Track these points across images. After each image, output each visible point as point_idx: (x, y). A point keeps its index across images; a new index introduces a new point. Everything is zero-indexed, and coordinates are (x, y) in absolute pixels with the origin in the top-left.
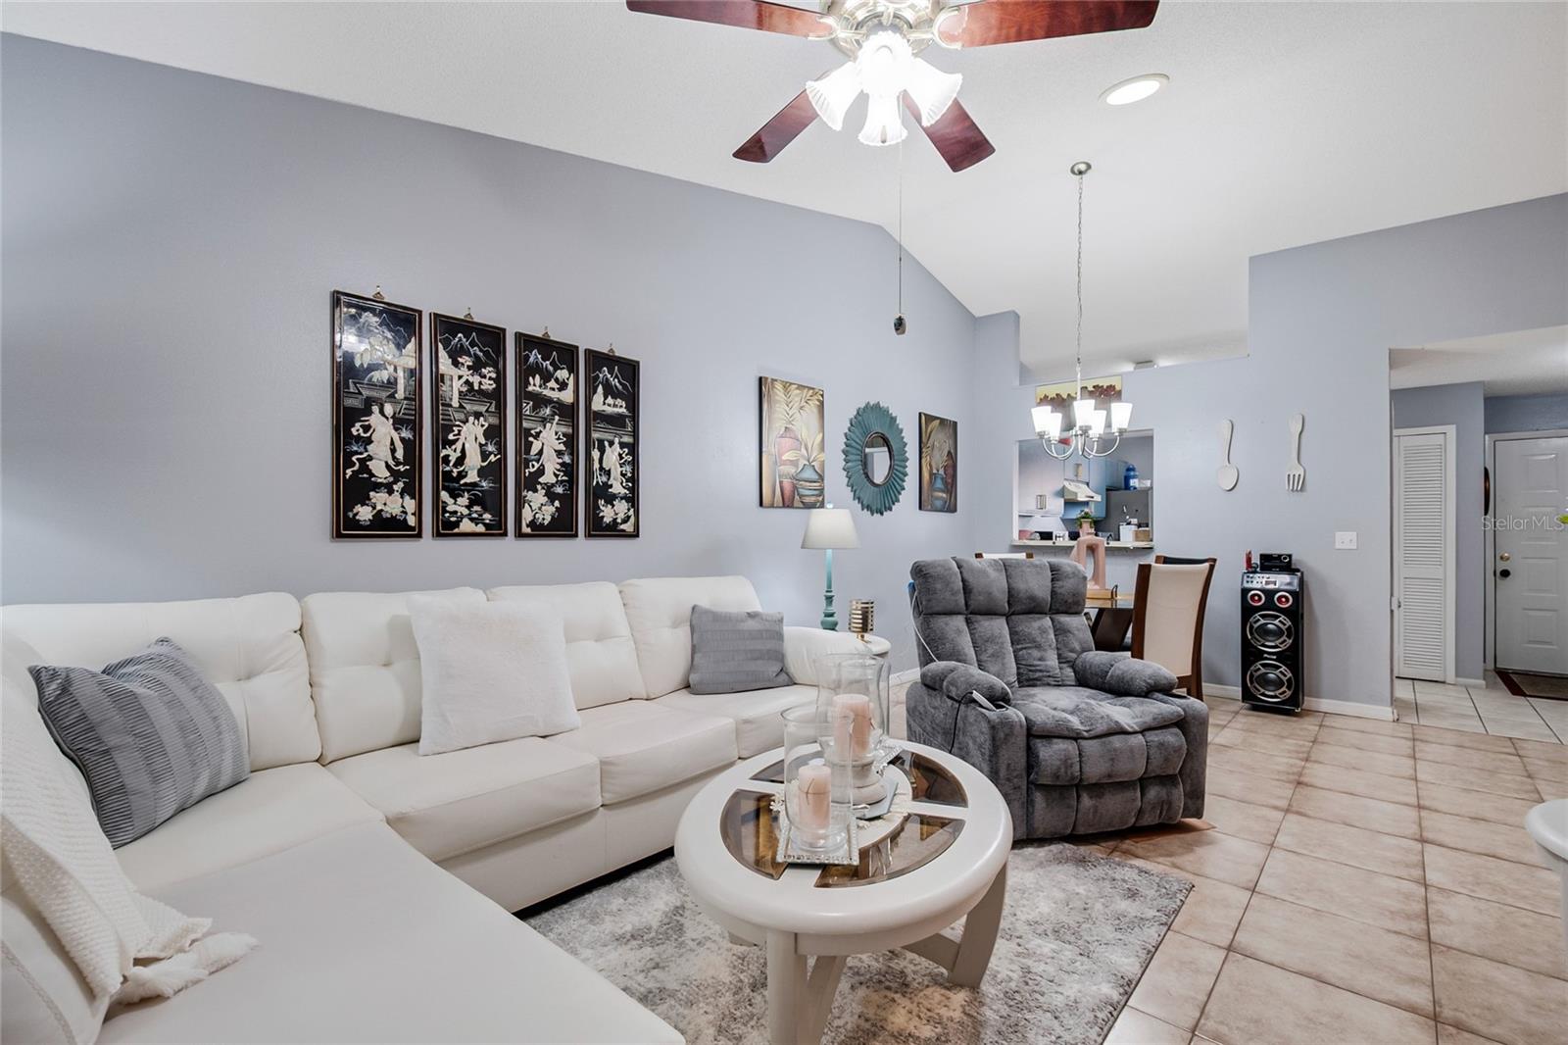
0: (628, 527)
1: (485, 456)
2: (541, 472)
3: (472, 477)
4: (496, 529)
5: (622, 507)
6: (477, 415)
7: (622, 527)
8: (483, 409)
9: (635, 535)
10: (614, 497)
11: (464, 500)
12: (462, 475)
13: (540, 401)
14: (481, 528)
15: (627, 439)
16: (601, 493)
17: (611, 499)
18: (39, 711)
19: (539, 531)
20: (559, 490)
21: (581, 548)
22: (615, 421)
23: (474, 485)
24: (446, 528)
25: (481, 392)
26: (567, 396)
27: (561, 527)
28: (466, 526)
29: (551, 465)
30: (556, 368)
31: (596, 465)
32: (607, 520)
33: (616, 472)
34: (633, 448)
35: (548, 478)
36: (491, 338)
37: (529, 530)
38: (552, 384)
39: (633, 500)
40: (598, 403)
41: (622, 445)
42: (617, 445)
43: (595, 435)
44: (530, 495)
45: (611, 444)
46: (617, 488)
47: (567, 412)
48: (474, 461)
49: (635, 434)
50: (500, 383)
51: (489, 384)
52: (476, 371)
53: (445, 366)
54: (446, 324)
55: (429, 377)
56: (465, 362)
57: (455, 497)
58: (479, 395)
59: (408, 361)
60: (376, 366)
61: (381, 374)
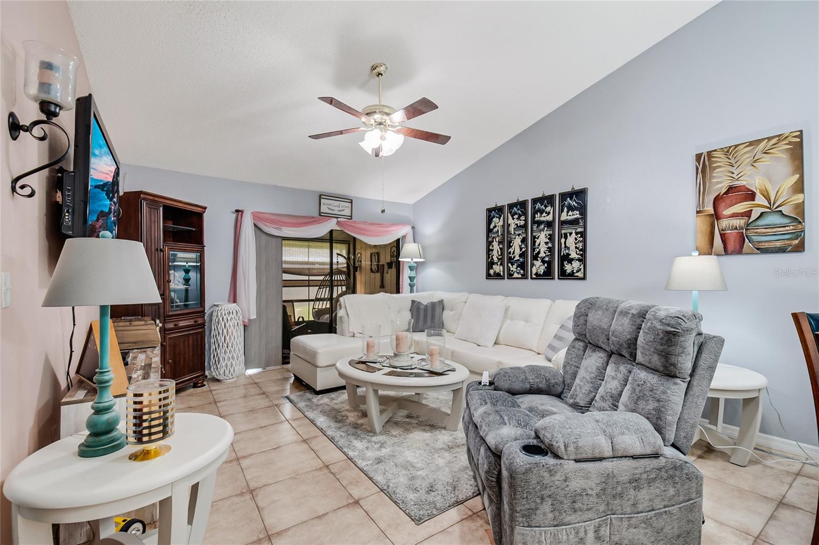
0: (580, 274)
1: (521, 249)
2: (539, 252)
3: (517, 258)
4: (524, 277)
5: (576, 264)
6: (519, 235)
7: (576, 274)
8: (520, 232)
9: (584, 278)
10: (572, 260)
11: (515, 266)
12: (514, 257)
13: (539, 223)
14: (520, 276)
15: (579, 230)
16: (566, 258)
17: (570, 261)
18: (411, 310)
19: (538, 276)
20: (547, 259)
21: (556, 284)
22: (574, 222)
23: (518, 260)
24: (510, 276)
25: (520, 226)
26: (550, 218)
27: (548, 274)
28: (516, 275)
29: (543, 249)
30: (546, 207)
31: (563, 246)
32: (568, 271)
33: (572, 247)
34: (583, 235)
35: (542, 254)
36: (522, 204)
37: (535, 276)
38: (544, 214)
39: (583, 260)
40: (564, 217)
41: (577, 233)
42: (574, 235)
43: (563, 232)
44: (535, 262)
45: (571, 234)
46: (573, 255)
47: (550, 225)
48: (518, 252)
49: (585, 227)
50: (526, 220)
51: (522, 223)
52: (519, 219)
53: (511, 221)
54: (511, 206)
55: (506, 226)
56: (516, 217)
57: (512, 265)
58: (518, 227)
59: (501, 223)
60: (495, 227)
61: (496, 230)
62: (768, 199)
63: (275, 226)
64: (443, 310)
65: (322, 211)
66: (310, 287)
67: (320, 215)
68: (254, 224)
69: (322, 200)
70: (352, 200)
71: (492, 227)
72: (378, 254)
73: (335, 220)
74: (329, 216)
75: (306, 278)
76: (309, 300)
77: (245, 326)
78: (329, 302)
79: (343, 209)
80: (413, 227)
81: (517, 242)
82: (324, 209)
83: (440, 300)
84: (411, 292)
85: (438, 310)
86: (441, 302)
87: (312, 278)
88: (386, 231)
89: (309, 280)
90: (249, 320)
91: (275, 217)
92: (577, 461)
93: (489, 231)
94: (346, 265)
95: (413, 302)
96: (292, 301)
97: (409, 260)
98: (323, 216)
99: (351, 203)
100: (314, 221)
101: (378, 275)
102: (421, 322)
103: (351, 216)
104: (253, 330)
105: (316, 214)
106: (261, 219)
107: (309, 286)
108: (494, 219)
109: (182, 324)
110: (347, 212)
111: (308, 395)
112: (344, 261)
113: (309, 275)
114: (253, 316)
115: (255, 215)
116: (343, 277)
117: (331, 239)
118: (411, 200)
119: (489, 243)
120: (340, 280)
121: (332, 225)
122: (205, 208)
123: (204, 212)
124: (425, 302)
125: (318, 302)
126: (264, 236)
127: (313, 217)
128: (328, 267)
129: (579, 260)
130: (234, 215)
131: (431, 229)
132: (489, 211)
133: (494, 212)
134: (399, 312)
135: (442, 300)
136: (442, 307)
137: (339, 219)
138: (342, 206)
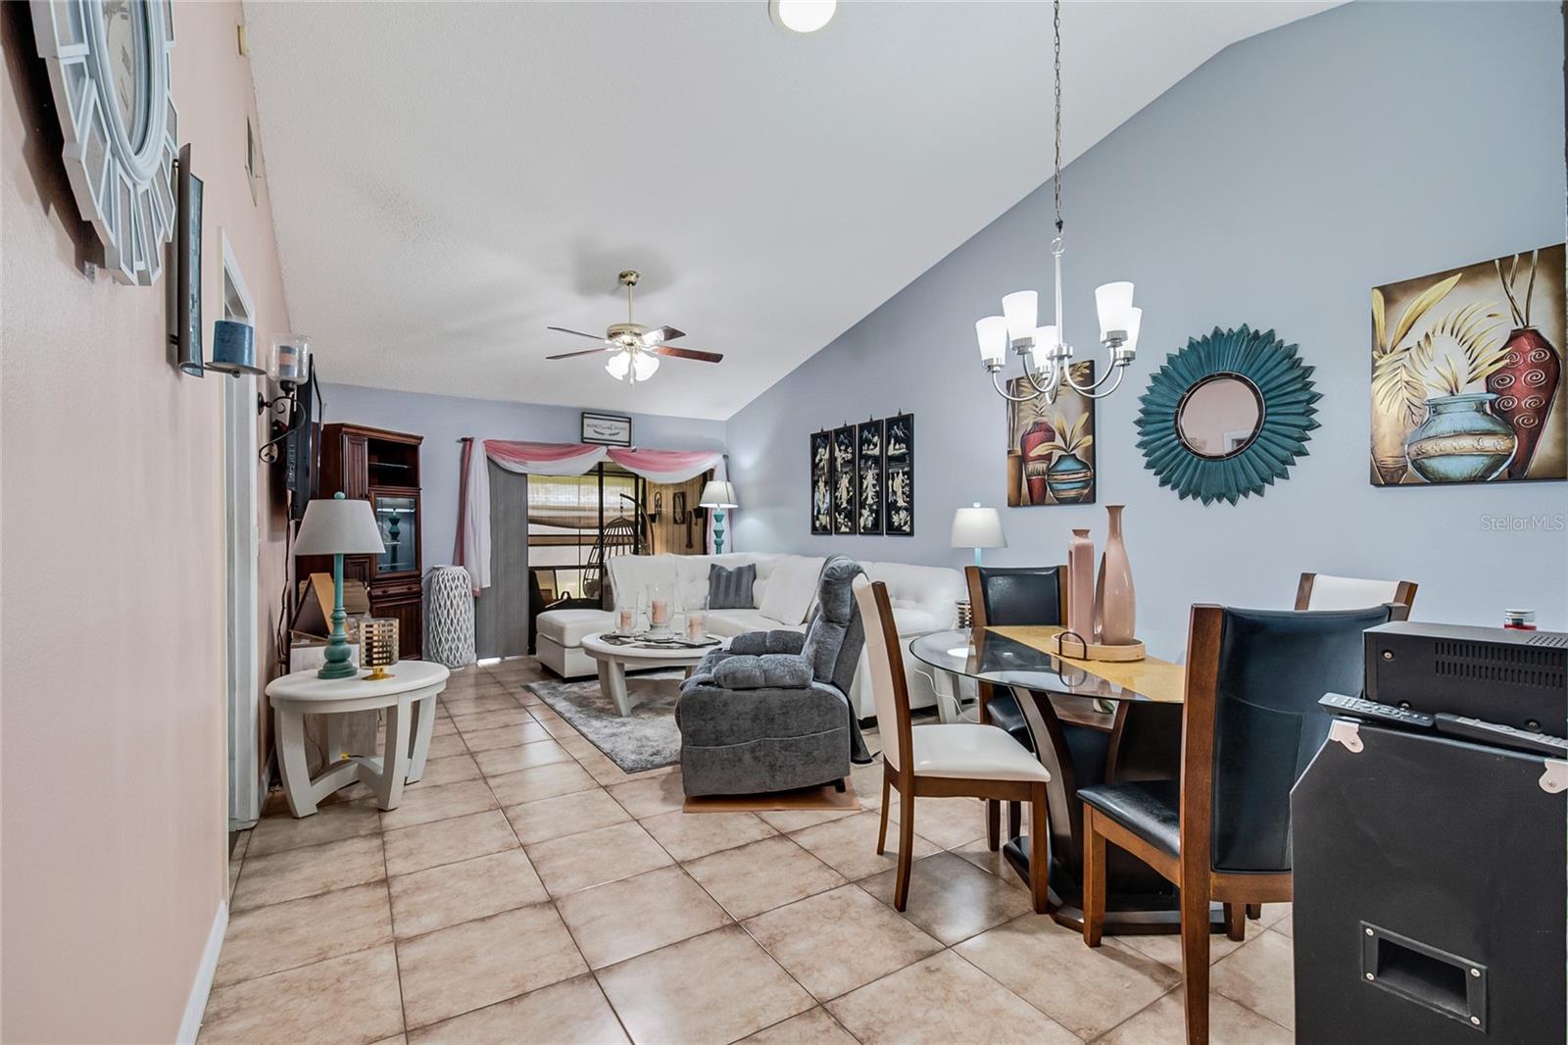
0: (906, 528)
1: (848, 492)
2: (867, 497)
3: (844, 505)
4: (853, 531)
5: (903, 514)
6: (846, 473)
7: (904, 528)
8: (847, 469)
9: (911, 534)
10: (900, 508)
11: (842, 517)
12: (842, 503)
13: (867, 458)
14: (847, 530)
15: (906, 469)
16: (893, 507)
17: (898, 510)
18: (710, 579)
19: (868, 531)
20: (875, 507)
21: (885, 541)
22: (899, 459)
23: (846, 508)
24: (838, 531)
25: (848, 461)
26: (876, 452)
27: (874, 530)
28: (843, 529)
29: (870, 492)
30: (873, 436)
31: (890, 490)
32: (896, 524)
33: (899, 493)
34: (910, 475)
35: (870, 501)
36: (847, 431)
37: (862, 531)
38: (872, 447)
39: (910, 510)
40: (891, 452)
41: (904, 474)
42: (901, 474)
43: (890, 471)
44: (863, 511)
45: (898, 474)
46: (901, 503)
47: (876, 460)
48: (845, 496)
49: (911, 465)
50: (853, 453)
51: (850, 456)
52: (846, 451)
53: (837, 453)
54: (838, 432)
55: (832, 459)
56: (843, 448)
57: (840, 514)
58: (846, 463)
59: (827, 456)
60: (821, 460)
61: (822, 464)
62: (1064, 438)
63: (517, 460)
64: (755, 578)
65: (585, 436)
66: (582, 547)
67: (583, 442)
68: (488, 458)
69: (585, 420)
70: (630, 419)
71: (817, 461)
72: (683, 495)
73: (604, 449)
74: (595, 444)
75: (576, 532)
76: (580, 567)
77: (476, 599)
78: (597, 570)
79: (617, 431)
80: (725, 457)
81: (844, 482)
82: (589, 433)
83: (751, 564)
84: (717, 553)
85: (745, 580)
86: (752, 568)
87: (584, 532)
88: (680, 464)
89: (580, 536)
90: (482, 590)
91: (517, 447)
92: (735, 689)
93: (815, 466)
94: (633, 513)
95: (713, 566)
96: (554, 568)
97: (714, 506)
98: (587, 444)
99: (630, 422)
100: (575, 451)
101: (684, 527)
102: (721, 596)
103: (629, 442)
104: (488, 604)
105: (575, 440)
106: (497, 450)
107: (580, 544)
108: (820, 450)
109: (392, 591)
110: (623, 436)
111: (554, 684)
112: (633, 505)
113: (580, 528)
114: (487, 584)
115: (491, 446)
116: (629, 531)
117: (600, 471)
118: (724, 415)
119: (815, 484)
120: (623, 536)
121: (600, 455)
122: (421, 439)
123: (420, 444)
124: (731, 568)
125: (592, 570)
126: (502, 473)
127: (572, 446)
128: (597, 514)
129: (906, 509)
130: (461, 445)
131: (748, 460)
132: (814, 437)
133: (820, 440)
134: (692, 581)
135: (754, 565)
136: (752, 574)
137: (610, 447)
138: (616, 428)
